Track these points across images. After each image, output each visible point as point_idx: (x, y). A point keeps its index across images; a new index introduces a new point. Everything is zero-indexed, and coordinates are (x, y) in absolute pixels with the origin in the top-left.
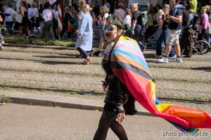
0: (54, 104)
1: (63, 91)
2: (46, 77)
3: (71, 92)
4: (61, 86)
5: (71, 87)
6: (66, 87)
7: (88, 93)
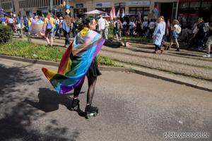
0: (158, 77)
1: (164, 71)
2: (155, 62)
3: (169, 72)
4: (163, 68)
5: (170, 69)
6: (166, 69)
7: (180, 74)
